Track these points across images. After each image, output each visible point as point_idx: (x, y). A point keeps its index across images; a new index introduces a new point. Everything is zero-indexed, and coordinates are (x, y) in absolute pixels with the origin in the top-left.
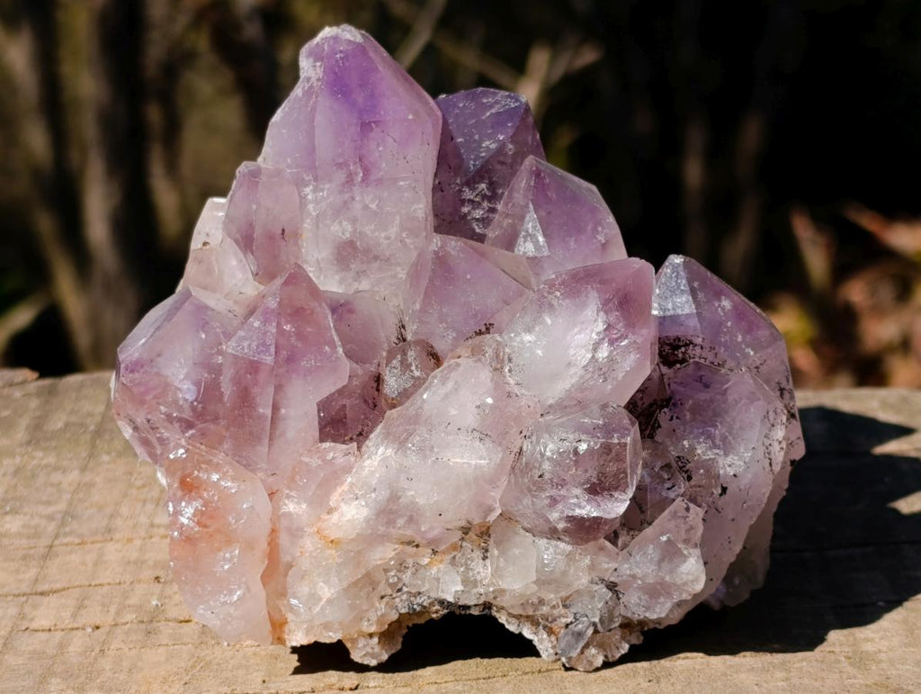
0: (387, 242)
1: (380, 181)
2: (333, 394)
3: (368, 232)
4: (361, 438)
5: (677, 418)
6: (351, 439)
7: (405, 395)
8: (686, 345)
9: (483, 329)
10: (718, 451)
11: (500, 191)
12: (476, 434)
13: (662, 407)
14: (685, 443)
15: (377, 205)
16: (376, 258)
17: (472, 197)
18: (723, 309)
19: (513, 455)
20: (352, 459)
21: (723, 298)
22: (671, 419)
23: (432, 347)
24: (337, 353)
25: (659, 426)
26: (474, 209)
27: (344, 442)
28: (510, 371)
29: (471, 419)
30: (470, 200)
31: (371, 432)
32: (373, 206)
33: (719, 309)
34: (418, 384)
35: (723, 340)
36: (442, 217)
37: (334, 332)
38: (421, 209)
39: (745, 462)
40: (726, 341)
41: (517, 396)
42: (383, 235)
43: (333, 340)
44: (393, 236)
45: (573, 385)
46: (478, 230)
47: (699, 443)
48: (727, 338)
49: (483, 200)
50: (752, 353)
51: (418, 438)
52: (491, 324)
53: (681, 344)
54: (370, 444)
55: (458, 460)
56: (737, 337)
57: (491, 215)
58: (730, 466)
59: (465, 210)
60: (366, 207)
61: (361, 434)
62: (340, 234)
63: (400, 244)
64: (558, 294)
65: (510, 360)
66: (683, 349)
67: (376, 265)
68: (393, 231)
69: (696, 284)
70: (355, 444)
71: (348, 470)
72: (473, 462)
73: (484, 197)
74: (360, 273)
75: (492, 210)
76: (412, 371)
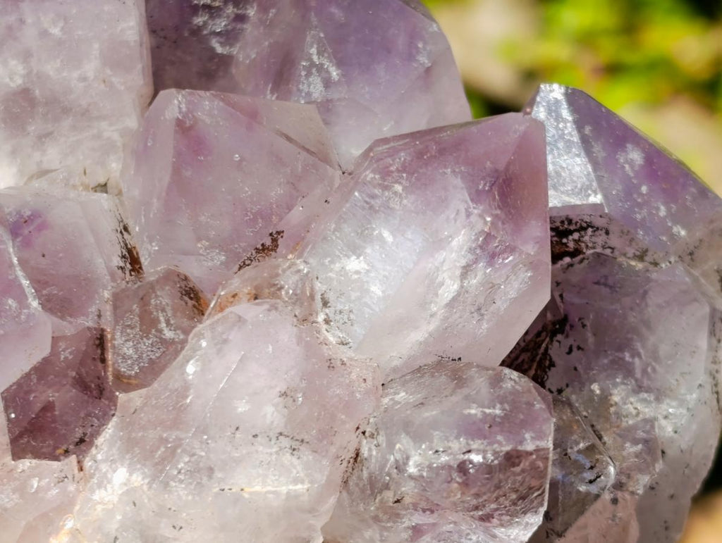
0: (81, 85)
2: (29, 375)
3: (51, 73)
4: (83, 447)
5: (579, 348)
6: (67, 452)
7: (152, 370)
8: (582, 229)
9: (268, 242)
10: (645, 395)
12: (285, 442)
13: (553, 334)
14: (596, 388)
15: (62, 29)
16: (66, 111)
17: (209, 1)
18: (631, 163)
19: (345, 464)
20: (72, 488)
21: (629, 146)
22: (570, 351)
23: (186, 279)
24: (28, 307)
25: (552, 364)
26: (212, 17)
27: (56, 459)
28: (327, 321)
29: (271, 414)
30: (205, 7)
31: (97, 433)
32: (56, 31)
33: (627, 167)
34: (171, 350)
35: (638, 217)
36: (162, 34)
37: (20, 273)
39: (688, 409)
40: (644, 219)
41: (343, 363)
42: (75, 74)
43: (20, 285)
44: (91, 75)
45: (430, 335)
46: (219, 49)
47: (615, 385)
48: (645, 212)
50: (683, 233)
51: (186, 459)
52: (278, 233)
53: (572, 228)
54: (99, 457)
55: (258, 488)
56: (658, 209)
57: (239, 26)
58: (666, 417)
59: (199, 20)
60: (44, 34)
61: (82, 441)
62: (7, 80)
63: (102, 86)
64: (398, 188)
65: (325, 304)
66: (576, 236)
67: (67, 123)
68: (91, 67)
69: (588, 130)
70: (73, 458)
71: (64, 507)
72: (284, 489)
74: (43, 137)
75: (241, 18)
76: (160, 331)
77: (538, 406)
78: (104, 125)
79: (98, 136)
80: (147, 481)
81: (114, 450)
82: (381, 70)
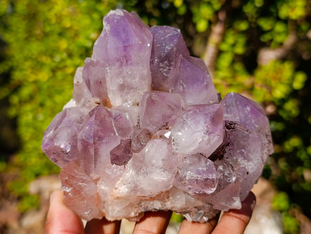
0: (135, 83)
1: (132, 64)
2: (115, 148)
3: (129, 81)
4: (125, 163)
5: (232, 149)
6: (122, 164)
7: (138, 151)
8: (235, 124)
9: (165, 124)
10: (245, 160)
11: (172, 63)
12: (162, 169)
13: (226, 146)
14: (235, 158)
15: (131, 72)
16: (132, 88)
17: (163, 66)
18: (247, 110)
19: (175, 174)
20: (122, 172)
21: (247, 106)
22: (230, 150)
23: (148, 130)
24: (116, 135)
25: (226, 152)
26: (164, 69)
27: (120, 165)
28: (174, 144)
29: (160, 163)
30: (162, 67)
31: (129, 161)
32: (130, 73)
33: (246, 111)
34: (143, 146)
35: (247, 122)
36: (153, 72)
37: (114, 128)
38: (146, 72)
39: (254, 164)
40: (248, 123)
41: (176, 154)
42: (134, 81)
43: (114, 130)
44: (137, 81)
45: (196, 148)
46: (165, 75)
47: (239, 158)
48: (249, 121)
49: (166, 67)
50: (257, 126)
51: (142, 171)
52: (167, 123)
53: (233, 123)
54: (128, 166)
55: (156, 178)
56: (252, 121)
57: (169, 71)
58: (249, 165)
59: (161, 70)
60: (127, 73)
61: (125, 162)
62: (119, 82)
63: (139, 83)
64: (190, 119)
65: (174, 141)
66: (233, 125)
67: (132, 90)
68: (137, 80)
69: (238, 103)
70: (123, 166)
71: (121, 176)
72: (162, 179)
73: (167, 66)
74: (127, 93)
75: (170, 69)
76: (141, 143)
77: (214, 169)
78: (140, 91)
79: (139, 93)
80: (135, 174)
81: (131, 165)
82: (195, 86)
